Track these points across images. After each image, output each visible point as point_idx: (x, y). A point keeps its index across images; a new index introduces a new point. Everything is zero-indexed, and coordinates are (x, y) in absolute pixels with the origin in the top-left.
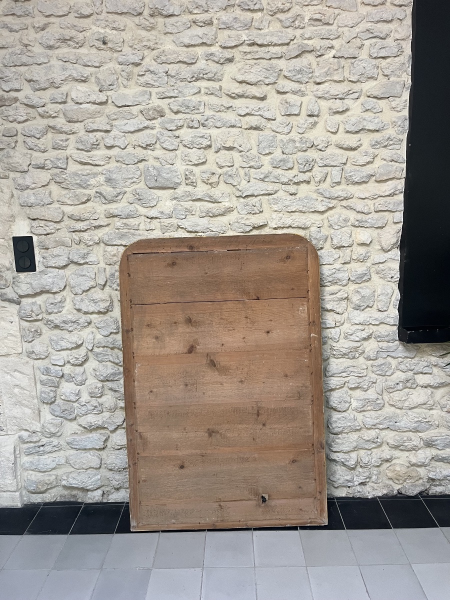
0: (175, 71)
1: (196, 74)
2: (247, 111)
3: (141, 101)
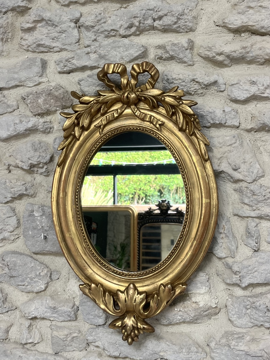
0: (93, 17)
1: (138, 19)
2: (254, 90)
3: (23, 79)
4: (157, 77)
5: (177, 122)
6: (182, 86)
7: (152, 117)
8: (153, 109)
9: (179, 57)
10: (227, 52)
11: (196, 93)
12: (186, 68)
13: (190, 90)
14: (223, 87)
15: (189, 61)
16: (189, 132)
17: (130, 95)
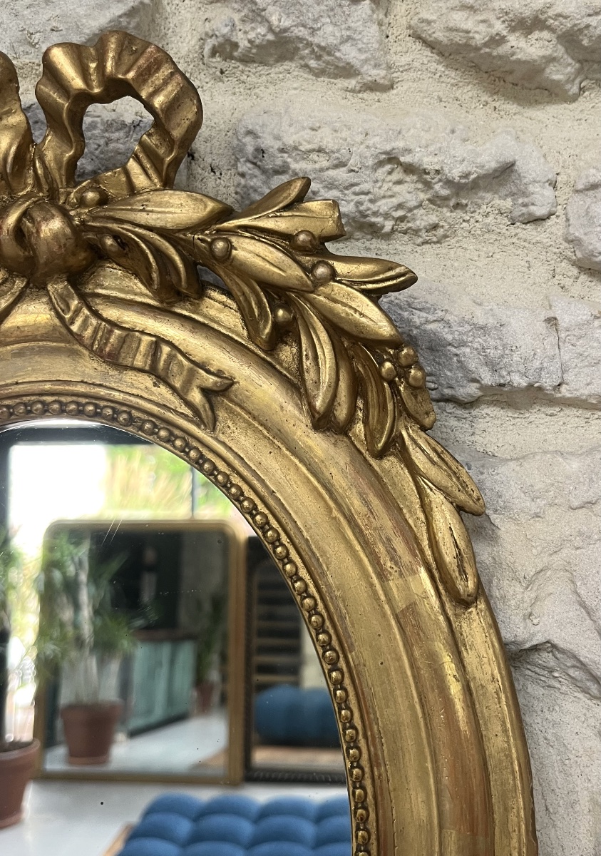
4: (186, 124)
5: (303, 381)
6: (331, 186)
7: (166, 349)
8: (172, 304)
9: (316, 40)
10: (566, 12)
11: (404, 226)
12: (354, 99)
13: (374, 208)
14: (541, 200)
15: (366, 61)
16: (371, 436)
17: (33, 220)
